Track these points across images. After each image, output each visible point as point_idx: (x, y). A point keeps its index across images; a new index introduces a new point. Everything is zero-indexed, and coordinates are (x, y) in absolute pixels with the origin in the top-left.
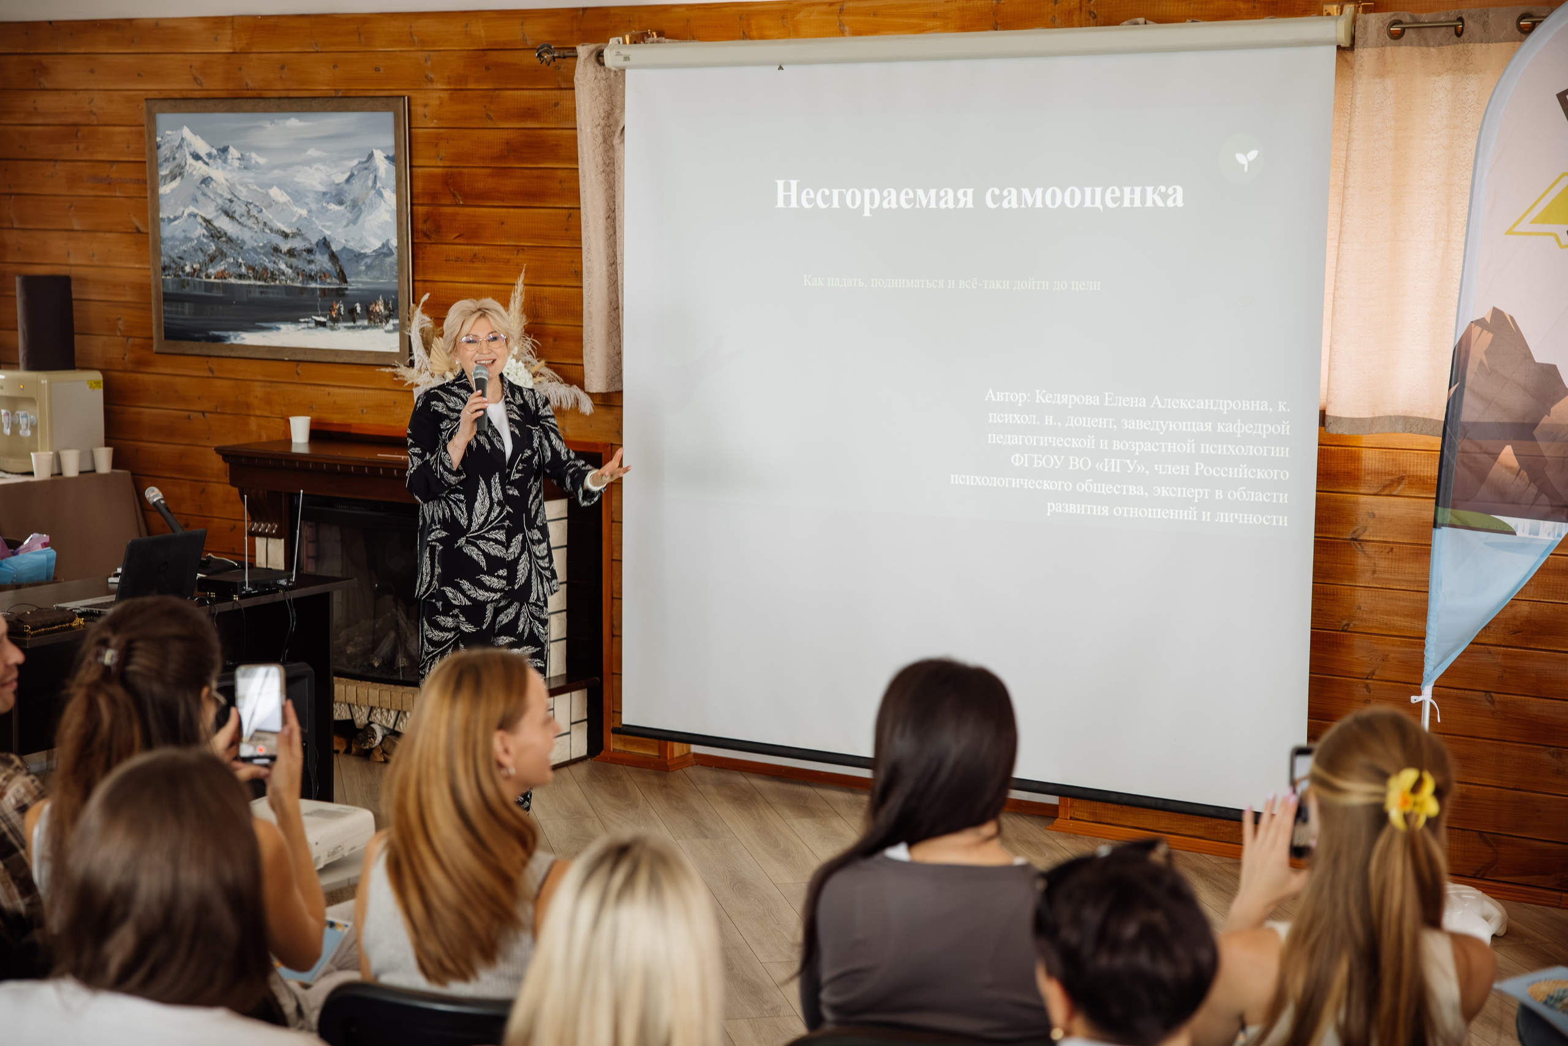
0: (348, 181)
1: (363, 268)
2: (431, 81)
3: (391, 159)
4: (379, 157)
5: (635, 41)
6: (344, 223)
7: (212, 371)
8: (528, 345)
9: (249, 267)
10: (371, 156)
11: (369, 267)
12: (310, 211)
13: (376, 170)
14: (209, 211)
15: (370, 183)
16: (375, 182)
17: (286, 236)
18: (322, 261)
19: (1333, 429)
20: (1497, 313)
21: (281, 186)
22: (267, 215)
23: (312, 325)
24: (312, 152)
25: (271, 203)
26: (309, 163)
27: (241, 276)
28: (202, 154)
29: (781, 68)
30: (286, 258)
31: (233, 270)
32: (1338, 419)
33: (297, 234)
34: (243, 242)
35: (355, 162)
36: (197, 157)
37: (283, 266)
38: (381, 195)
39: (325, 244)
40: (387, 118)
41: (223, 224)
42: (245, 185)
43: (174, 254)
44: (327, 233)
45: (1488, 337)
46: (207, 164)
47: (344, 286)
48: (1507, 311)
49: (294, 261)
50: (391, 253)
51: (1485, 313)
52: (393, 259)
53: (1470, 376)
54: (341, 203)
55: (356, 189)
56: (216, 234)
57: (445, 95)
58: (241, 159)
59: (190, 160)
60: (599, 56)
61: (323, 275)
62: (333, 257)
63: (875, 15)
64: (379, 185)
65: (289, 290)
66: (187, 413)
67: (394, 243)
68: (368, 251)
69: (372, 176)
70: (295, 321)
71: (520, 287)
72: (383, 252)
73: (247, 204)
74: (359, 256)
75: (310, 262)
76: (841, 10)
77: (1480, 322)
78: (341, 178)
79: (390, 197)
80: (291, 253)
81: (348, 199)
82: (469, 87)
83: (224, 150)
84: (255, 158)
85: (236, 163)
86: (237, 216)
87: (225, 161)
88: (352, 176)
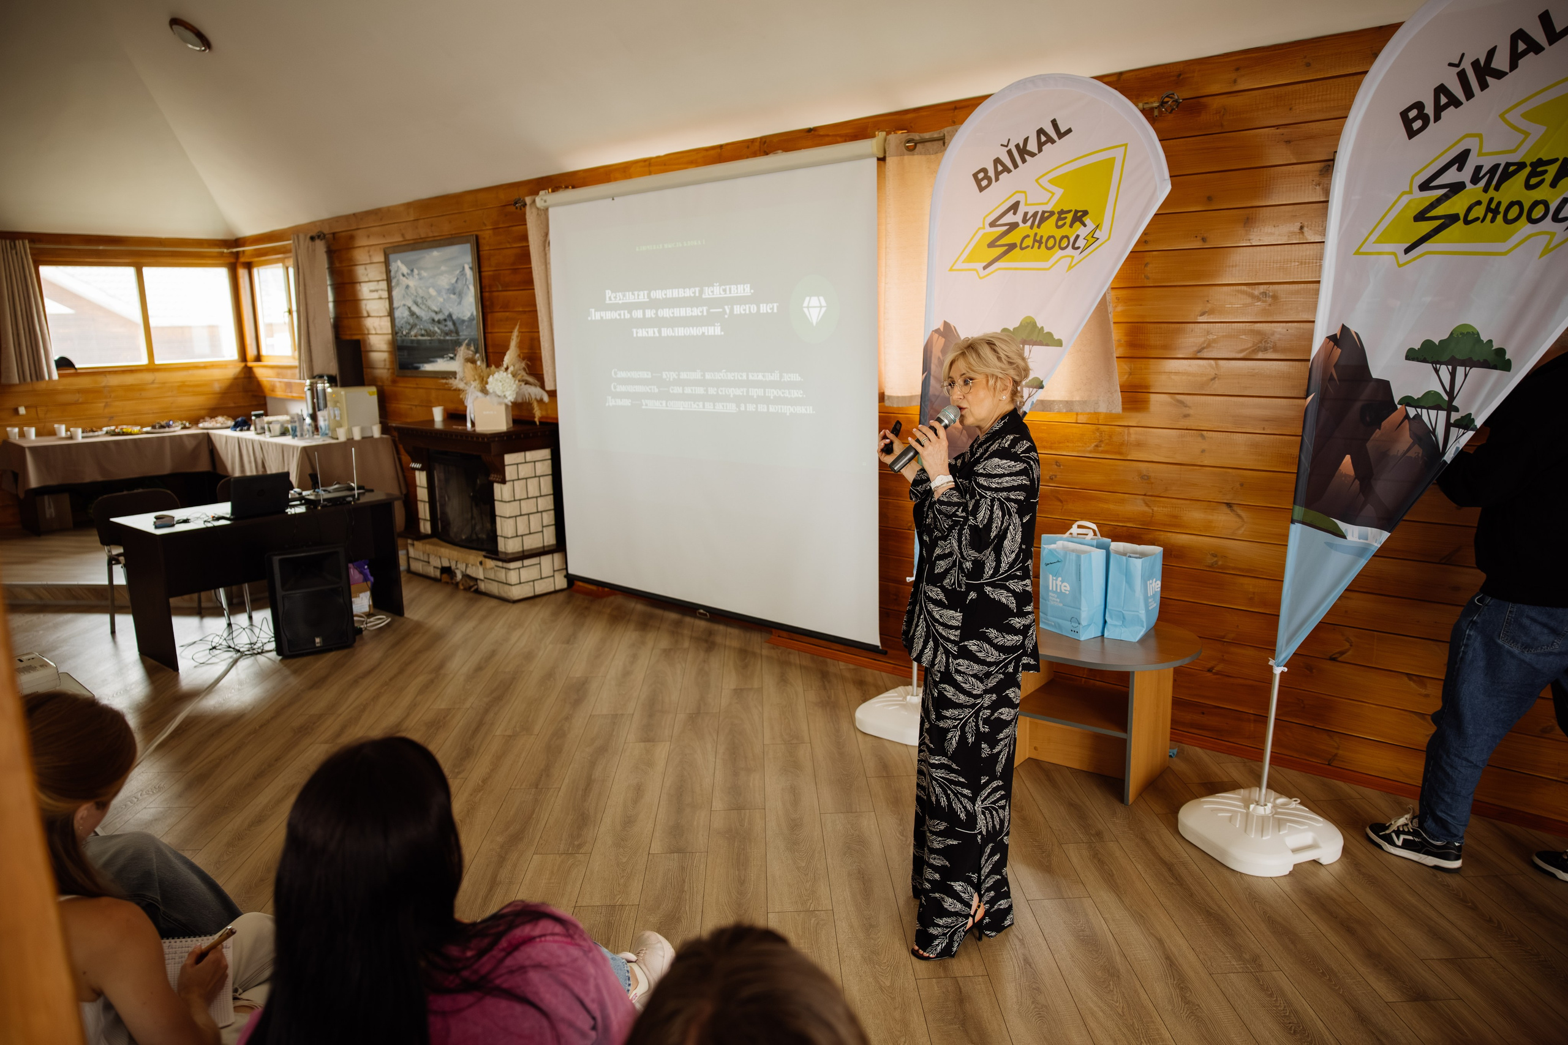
0: (456, 282)
1: (464, 327)
2: (485, 225)
3: (471, 268)
4: (467, 267)
5: (553, 191)
6: (456, 304)
7: (417, 384)
8: (523, 365)
9: (426, 330)
10: (464, 268)
11: (467, 327)
12: (444, 299)
13: (466, 275)
14: (410, 303)
15: (464, 282)
16: (466, 282)
17: (436, 313)
18: (450, 324)
19: (887, 403)
20: (946, 324)
21: (434, 287)
22: (429, 303)
23: (449, 358)
24: (443, 268)
25: (430, 296)
26: (442, 274)
27: (422, 335)
28: (405, 273)
29: (613, 199)
30: (437, 324)
31: (419, 332)
32: (889, 397)
33: (440, 311)
34: (422, 317)
35: (458, 272)
36: (404, 275)
37: (436, 329)
38: (468, 288)
39: (450, 316)
40: (467, 247)
41: (415, 309)
42: (420, 288)
43: (399, 326)
44: (451, 310)
45: (942, 341)
46: (407, 278)
47: (458, 337)
48: (952, 323)
49: (441, 326)
50: (473, 319)
51: (939, 325)
52: (475, 322)
53: (933, 367)
54: (454, 294)
55: (460, 285)
56: (412, 314)
57: (491, 232)
58: (418, 274)
59: (401, 277)
60: (534, 201)
61: (451, 332)
62: (454, 324)
63: (665, 165)
64: (467, 283)
65: (440, 341)
66: (409, 407)
67: (475, 313)
68: (466, 318)
69: (465, 279)
70: (442, 357)
71: (515, 333)
72: (471, 319)
73: (422, 297)
74: (463, 321)
75: (446, 326)
76: (650, 165)
77: (937, 331)
78: (454, 281)
79: (472, 288)
80: (439, 322)
81: (457, 291)
82: (500, 226)
83: (412, 271)
84: (424, 274)
85: (417, 277)
86: (419, 304)
87: (413, 276)
88: (458, 279)
